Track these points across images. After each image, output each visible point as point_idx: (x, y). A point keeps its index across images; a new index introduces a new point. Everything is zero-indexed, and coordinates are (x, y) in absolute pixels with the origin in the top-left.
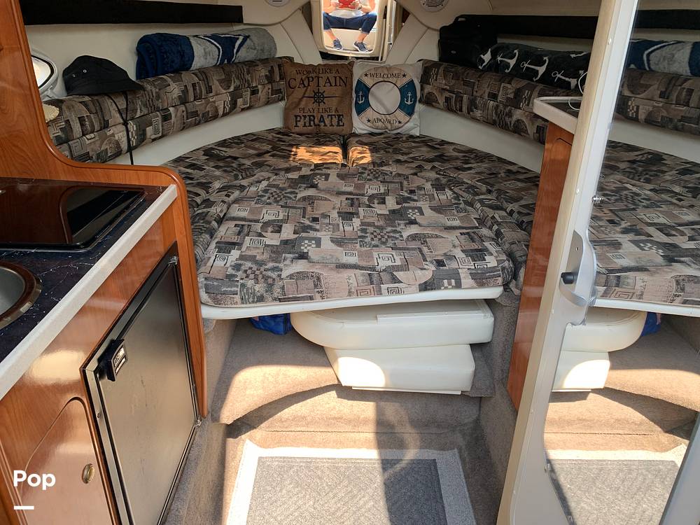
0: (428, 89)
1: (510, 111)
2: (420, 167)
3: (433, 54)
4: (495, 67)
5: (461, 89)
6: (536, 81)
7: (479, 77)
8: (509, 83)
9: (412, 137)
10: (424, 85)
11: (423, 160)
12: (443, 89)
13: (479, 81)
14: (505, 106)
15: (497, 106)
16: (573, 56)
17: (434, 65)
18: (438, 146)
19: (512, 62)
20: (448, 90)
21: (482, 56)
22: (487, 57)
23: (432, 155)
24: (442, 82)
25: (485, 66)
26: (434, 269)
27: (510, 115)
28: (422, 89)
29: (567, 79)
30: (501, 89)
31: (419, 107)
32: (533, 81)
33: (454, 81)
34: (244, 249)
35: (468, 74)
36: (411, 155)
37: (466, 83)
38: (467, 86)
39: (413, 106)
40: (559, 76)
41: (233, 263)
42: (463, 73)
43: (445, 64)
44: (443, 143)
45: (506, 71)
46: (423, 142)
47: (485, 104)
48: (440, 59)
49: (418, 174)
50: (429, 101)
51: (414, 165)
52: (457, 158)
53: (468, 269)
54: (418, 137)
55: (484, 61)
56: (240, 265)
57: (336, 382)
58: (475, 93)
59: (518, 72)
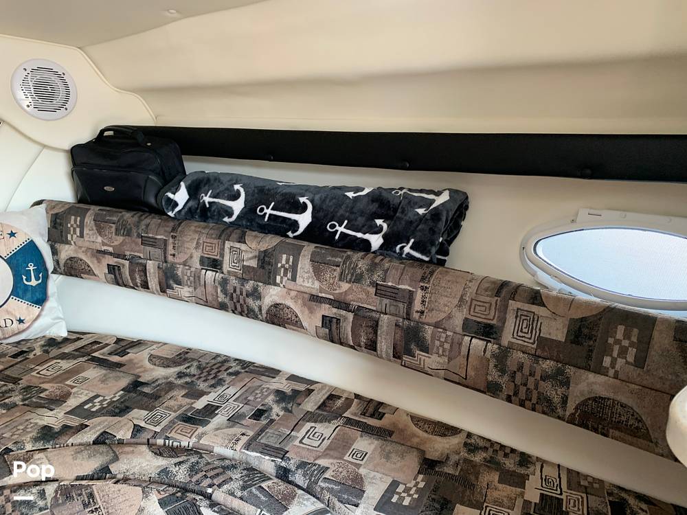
0: (66, 252)
1: (255, 290)
2: (102, 440)
3: (63, 190)
4: (199, 213)
5: (140, 252)
6: (295, 237)
7: (174, 230)
8: (242, 240)
9: (52, 342)
10: (57, 246)
11: (102, 412)
12: (99, 252)
13: (174, 237)
14: (243, 280)
15: (224, 282)
16: (351, 195)
17: (71, 210)
18: (115, 359)
19: (238, 206)
20: (111, 254)
21: (170, 195)
22: (181, 196)
23: (113, 389)
24: (94, 239)
25: (180, 211)
27: (256, 294)
28: (55, 252)
29: (359, 235)
30: (227, 251)
31: (56, 283)
32: (288, 237)
33: (120, 239)
35: (147, 226)
36: (72, 403)
37: (146, 242)
38: (149, 245)
39: (43, 287)
40: (341, 229)
42: (137, 225)
43: (94, 209)
44: (124, 346)
45: (226, 219)
46: (81, 352)
47: (197, 277)
48: (80, 201)
50: (73, 269)
51: (89, 436)
52: (170, 386)
54: (66, 340)
55: (176, 204)
58: (170, 258)
59: (250, 221)
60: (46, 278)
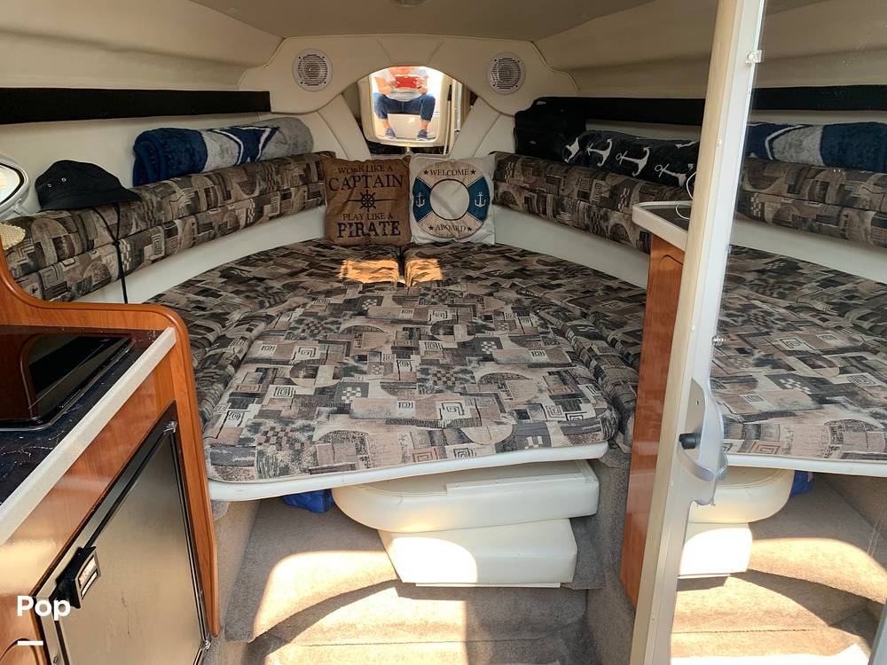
0: (503, 187)
1: (606, 214)
2: (495, 285)
3: (508, 145)
4: (584, 160)
5: (543, 187)
6: (637, 177)
7: (566, 172)
8: (603, 179)
9: (485, 246)
10: (498, 183)
11: (499, 276)
12: (521, 187)
13: (565, 177)
14: (600, 207)
15: (589, 209)
16: (679, 146)
17: (510, 158)
18: (518, 258)
19: (605, 154)
20: (527, 189)
21: (568, 147)
22: (574, 148)
23: (511, 269)
24: (520, 179)
25: (571, 159)
26: (515, 423)
27: (606, 218)
28: (496, 187)
29: (674, 174)
30: (594, 185)
31: (493, 210)
32: (632, 176)
33: (535, 178)
34: (266, 401)
35: (551, 169)
36: (485, 270)
37: (550, 180)
38: (551, 183)
39: (485, 209)
40: (663, 170)
41: (250, 423)
42: (545, 168)
43: (523, 157)
44: (524, 253)
45: (599, 164)
46: (499, 252)
47: (574, 205)
48: (517, 151)
49: (495, 294)
50: (505, 202)
51: (489, 283)
52: (542, 273)
53: (559, 422)
54: (493, 246)
55: (570, 153)
56: (260, 424)
57: (395, 577)
58: (561, 192)
59: (612, 166)
60: (488, 203)
